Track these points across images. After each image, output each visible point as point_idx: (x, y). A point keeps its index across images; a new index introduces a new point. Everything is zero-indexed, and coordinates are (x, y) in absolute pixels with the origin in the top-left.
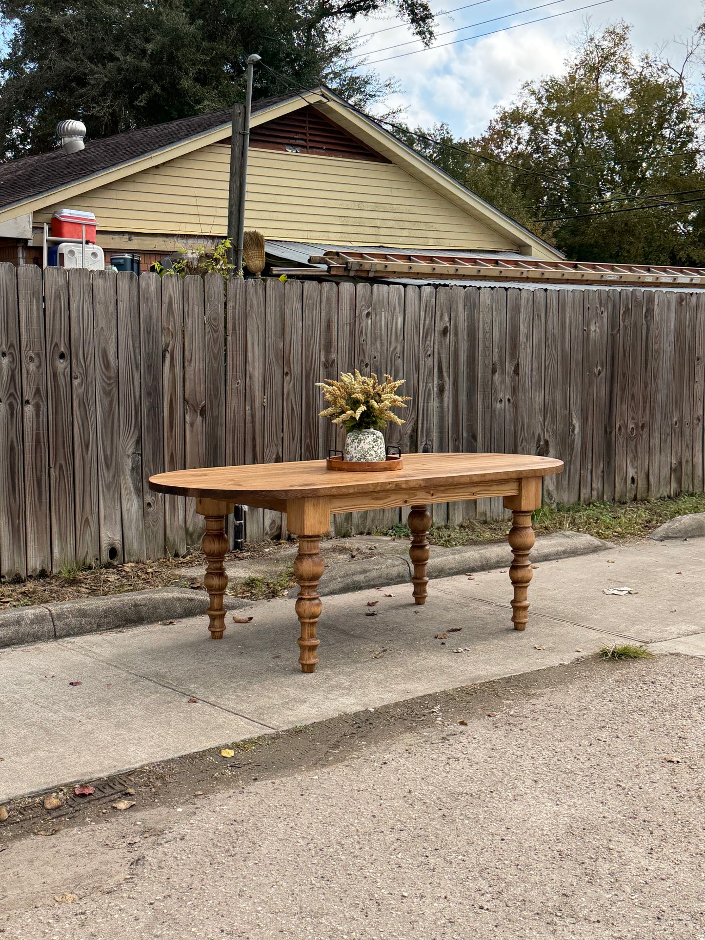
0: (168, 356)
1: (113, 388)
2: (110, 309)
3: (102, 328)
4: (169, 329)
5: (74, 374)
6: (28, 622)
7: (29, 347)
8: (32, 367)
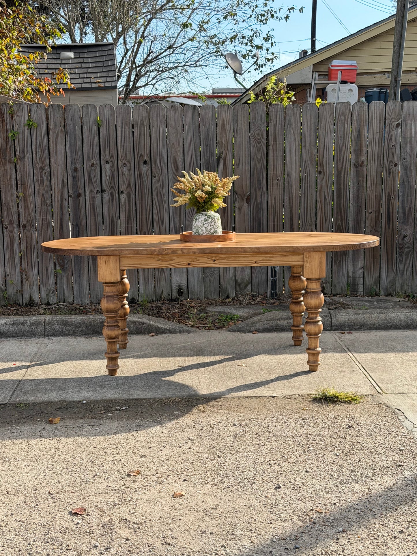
0: (222, 161)
2: (178, 131)
3: (173, 144)
4: (222, 143)
5: (153, 174)
6: (29, 324)
7: (123, 157)
8: (125, 170)
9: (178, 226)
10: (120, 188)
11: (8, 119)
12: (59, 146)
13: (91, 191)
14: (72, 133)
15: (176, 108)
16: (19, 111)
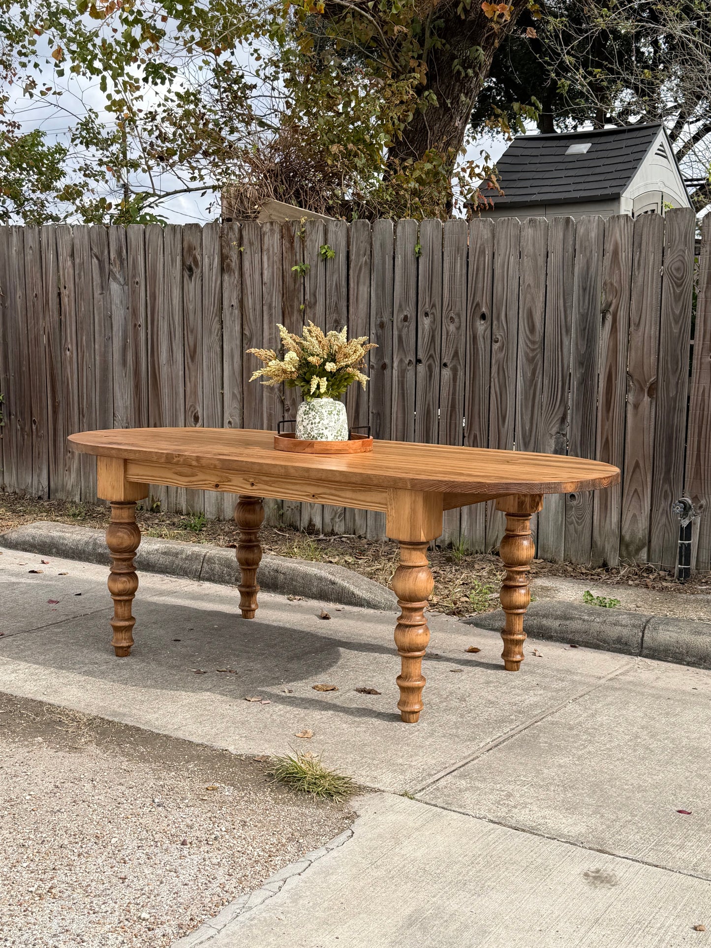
0: (609, 317)
1: (536, 355)
2: (539, 262)
3: (529, 285)
4: (612, 284)
5: (494, 337)
6: (184, 557)
7: (450, 308)
8: (452, 328)
9: (527, 428)
10: (442, 358)
11: (298, 245)
12: (361, 288)
13: (401, 361)
14: (380, 268)
15: (538, 223)
16: (313, 233)
